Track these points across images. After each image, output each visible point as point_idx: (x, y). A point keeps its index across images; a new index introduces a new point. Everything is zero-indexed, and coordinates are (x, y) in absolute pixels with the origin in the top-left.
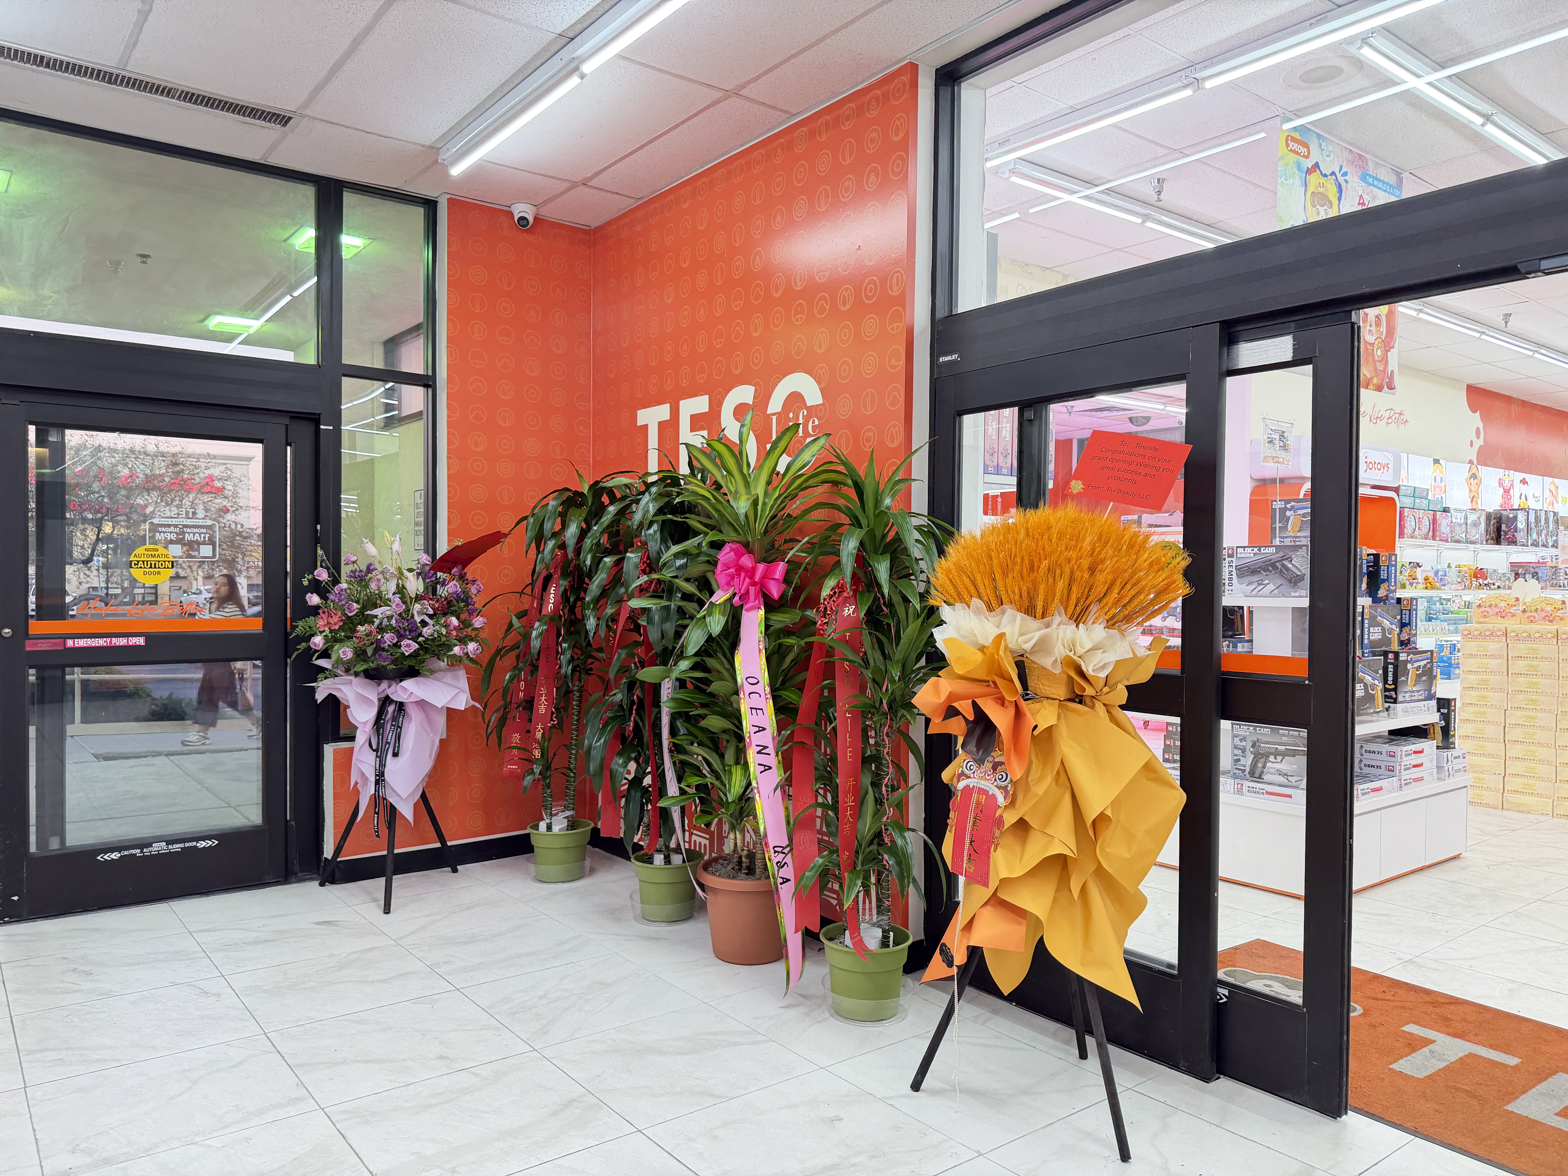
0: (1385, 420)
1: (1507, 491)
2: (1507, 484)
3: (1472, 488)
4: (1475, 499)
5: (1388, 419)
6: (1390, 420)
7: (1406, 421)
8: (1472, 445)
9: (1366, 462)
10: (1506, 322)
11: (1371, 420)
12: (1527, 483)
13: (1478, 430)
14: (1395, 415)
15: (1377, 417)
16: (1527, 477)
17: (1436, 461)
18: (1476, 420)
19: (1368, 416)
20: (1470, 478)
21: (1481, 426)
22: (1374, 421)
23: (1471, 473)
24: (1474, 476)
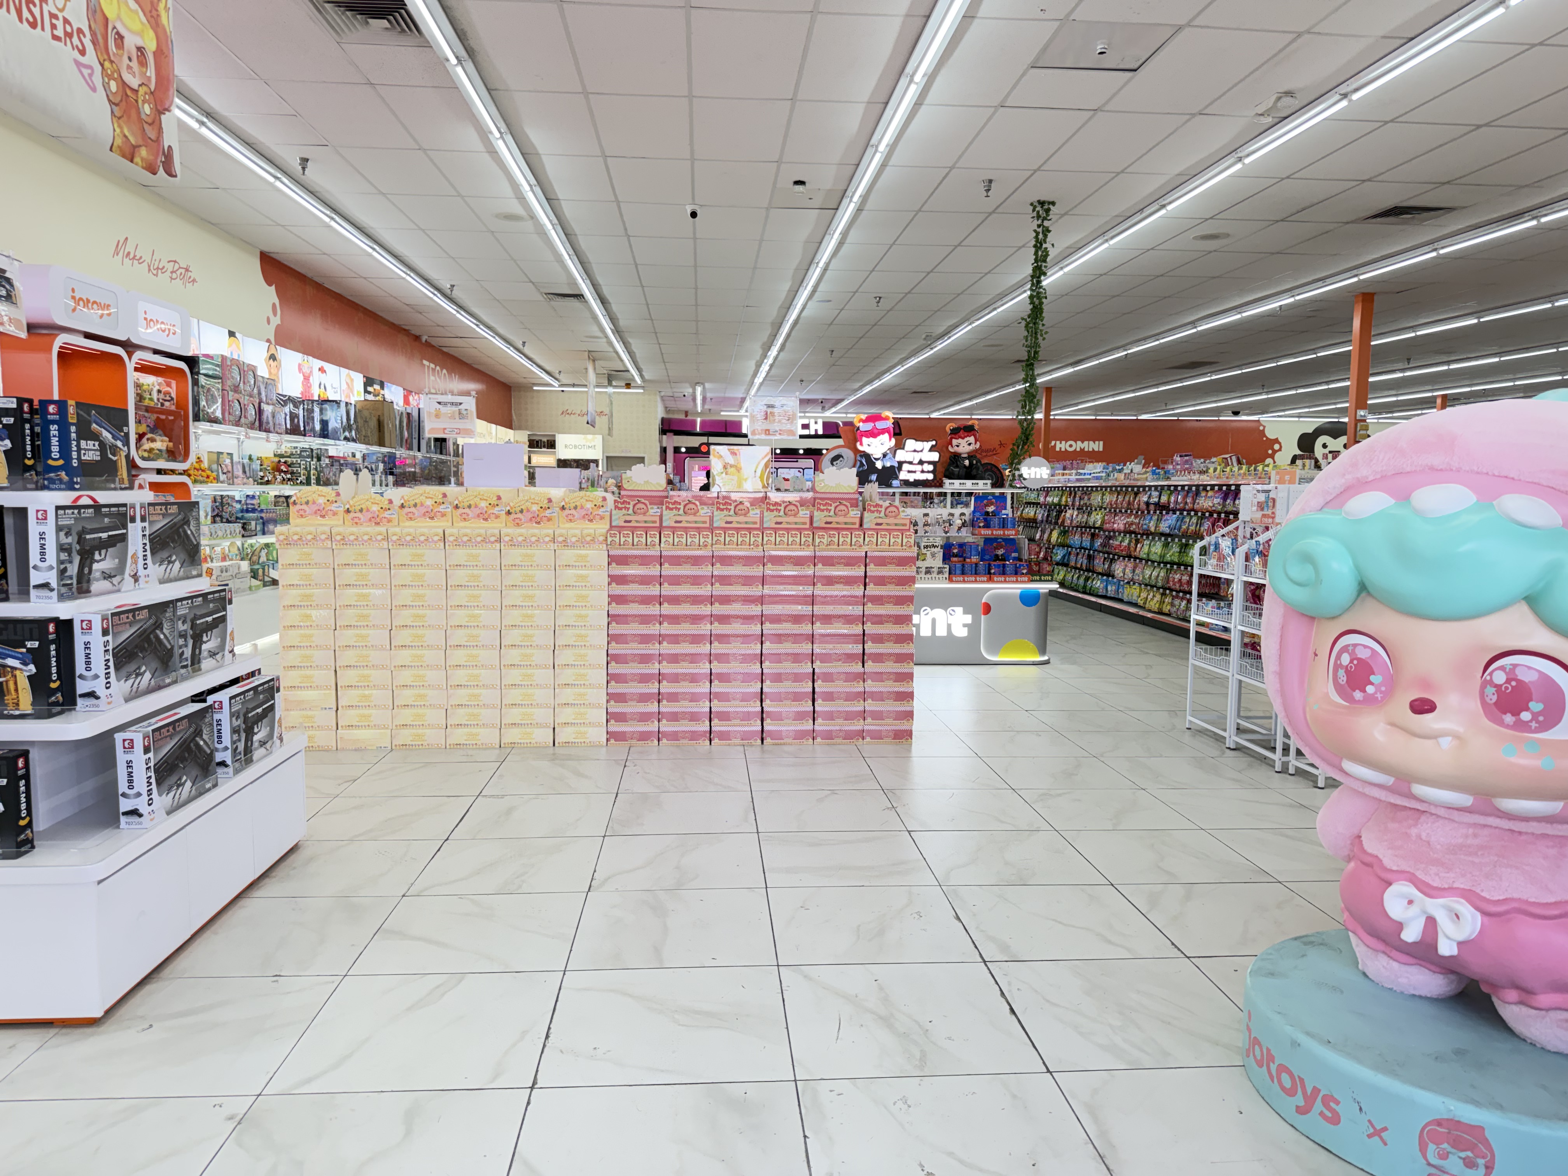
0: (168, 274)
1: (306, 378)
2: (306, 370)
3: (272, 371)
4: (275, 382)
5: (172, 272)
6: (174, 276)
7: (194, 281)
8: (269, 322)
9: (146, 319)
11: (149, 270)
12: (325, 372)
13: (274, 305)
14: (181, 270)
15: (158, 268)
16: (325, 365)
17: (232, 334)
18: (270, 294)
19: (145, 265)
20: (270, 358)
21: (277, 301)
22: (155, 272)
23: (270, 353)
24: (273, 357)
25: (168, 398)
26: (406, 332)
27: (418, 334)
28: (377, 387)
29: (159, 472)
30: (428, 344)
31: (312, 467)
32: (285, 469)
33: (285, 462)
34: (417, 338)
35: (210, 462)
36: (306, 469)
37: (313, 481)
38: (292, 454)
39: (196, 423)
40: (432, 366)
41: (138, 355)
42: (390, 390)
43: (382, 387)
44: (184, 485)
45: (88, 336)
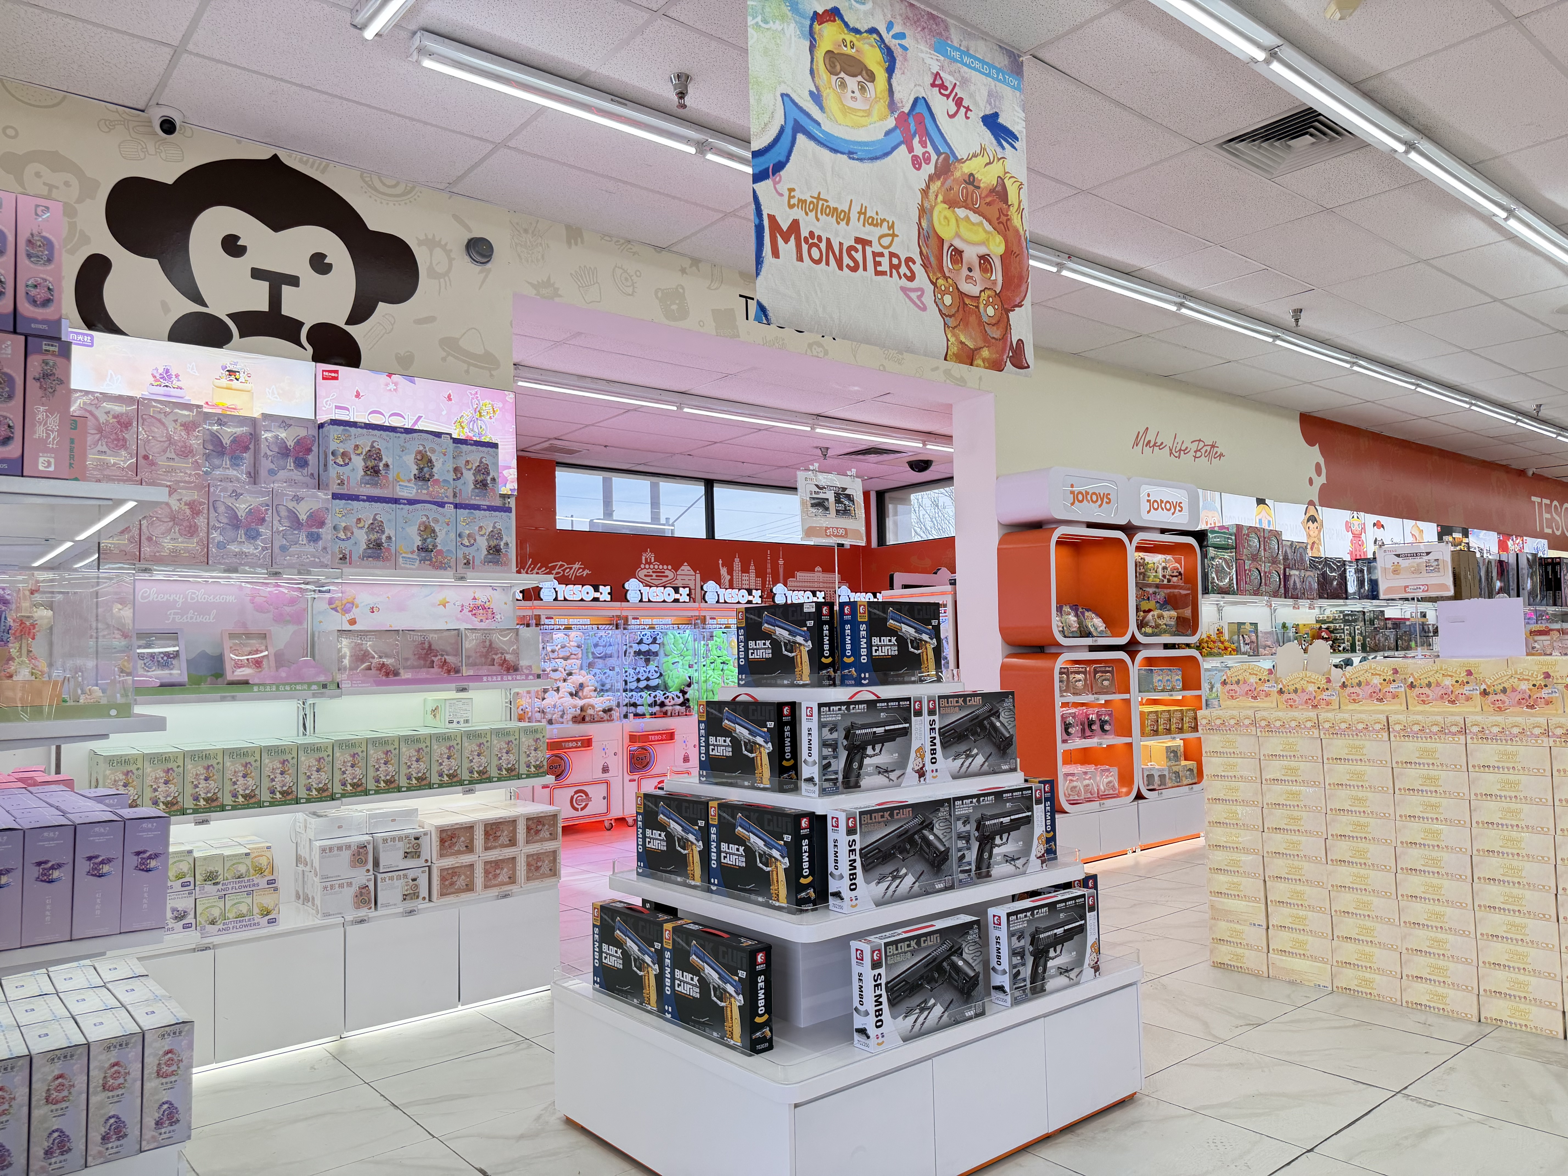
0: (1192, 453)
1: (1357, 536)
2: (1356, 528)
3: (1311, 533)
4: (1316, 545)
5: (1195, 452)
6: (1199, 454)
7: (1221, 455)
8: (1311, 482)
9: (1149, 501)
10: (1297, 320)
11: (1171, 453)
12: (1383, 526)
13: (1318, 466)
14: (1206, 448)
15: (1180, 450)
16: (1383, 520)
17: (1261, 502)
18: (1315, 454)
19: (1167, 449)
20: (1308, 521)
21: (1322, 461)
22: (1177, 455)
23: (1308, 515)
24: (1313, 519)
25: (1175, 574)
26: (1506, 469)
27: (1522, 468)
28: (1457, 535)
29: (1166, 646)
30: (1538, 477)
31: (1357, 632)
32: (1326, 636)
33: (1327, 629)
34: (1522, 473)
35: (1231, 633)
36: (1350, 634)
37: (1358, 648)
38: (1335, 619)
39: (1206, 596)
40: (1546, 501)
41: (1139, 537)
42: (1478, 536)
43: (1466, 535)
44: (1193, 659)
45: (1090, 525)
